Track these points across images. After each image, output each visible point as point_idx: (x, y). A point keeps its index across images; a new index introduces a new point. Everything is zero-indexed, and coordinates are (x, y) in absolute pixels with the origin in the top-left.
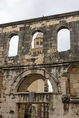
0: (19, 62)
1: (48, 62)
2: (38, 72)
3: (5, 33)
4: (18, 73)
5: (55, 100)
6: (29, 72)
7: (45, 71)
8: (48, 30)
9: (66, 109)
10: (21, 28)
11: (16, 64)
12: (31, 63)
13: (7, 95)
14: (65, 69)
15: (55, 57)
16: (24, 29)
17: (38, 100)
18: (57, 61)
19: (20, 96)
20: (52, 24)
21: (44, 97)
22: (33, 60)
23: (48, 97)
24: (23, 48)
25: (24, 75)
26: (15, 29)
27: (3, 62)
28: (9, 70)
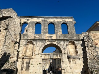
0: (42, 37)
1: (59, 38)
2: (54, 43)
3: (33, 21)
4: (43, 43)
5: (64, 57)
6: (49, 43)
7: (57, 43)
8: (57, 23)
9: (70, 61)
10: (42, 20)
11: (41, 38)
12: (50, 38)
13: (37, 54)
14: (67, 42)
15: (62, 36)
16: (44, 21)
17: (55, 57)
18: (63, 38)
19: (45, 55)
20: (58, 21)
21: (58, 55)
22: (51, 37)
23: (60, 56)
24: (44, 30)
25: (46, 44)
26: (39, 20)
27: (33, 37)
28: (37, 41)
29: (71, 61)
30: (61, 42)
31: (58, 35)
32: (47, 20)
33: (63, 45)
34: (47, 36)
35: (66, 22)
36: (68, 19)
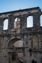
1: (23, 32)
2: (18, 37)
3: (2, 18)
4: (8, 38)
7: (21, 37)
8: (22, 16)
10: (9, 15)
11: (7, 33)
12: (15, 33)
15: (26, 30)
16: (11, 16)
17: (18, 51)
18: (27, 32)
19: (10, 49)
20: (24, 13)
24: (10, 25)
25: (11, 39)
27: (1, 33)
28: (4, 36)
29: (33, 55)
30: (24, 36)
31: (23, 29)
32: (13, 15)
33: (26, 39)
34: (13, 31)
35: (31, 13)
36: (34, 10)
